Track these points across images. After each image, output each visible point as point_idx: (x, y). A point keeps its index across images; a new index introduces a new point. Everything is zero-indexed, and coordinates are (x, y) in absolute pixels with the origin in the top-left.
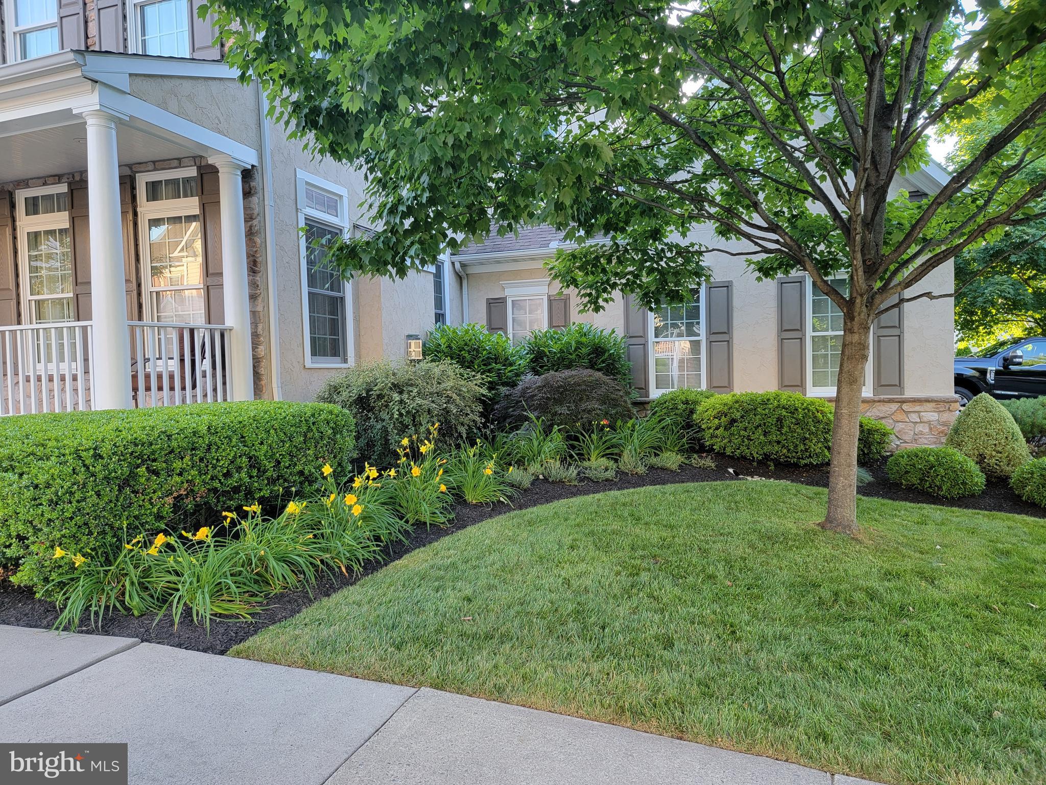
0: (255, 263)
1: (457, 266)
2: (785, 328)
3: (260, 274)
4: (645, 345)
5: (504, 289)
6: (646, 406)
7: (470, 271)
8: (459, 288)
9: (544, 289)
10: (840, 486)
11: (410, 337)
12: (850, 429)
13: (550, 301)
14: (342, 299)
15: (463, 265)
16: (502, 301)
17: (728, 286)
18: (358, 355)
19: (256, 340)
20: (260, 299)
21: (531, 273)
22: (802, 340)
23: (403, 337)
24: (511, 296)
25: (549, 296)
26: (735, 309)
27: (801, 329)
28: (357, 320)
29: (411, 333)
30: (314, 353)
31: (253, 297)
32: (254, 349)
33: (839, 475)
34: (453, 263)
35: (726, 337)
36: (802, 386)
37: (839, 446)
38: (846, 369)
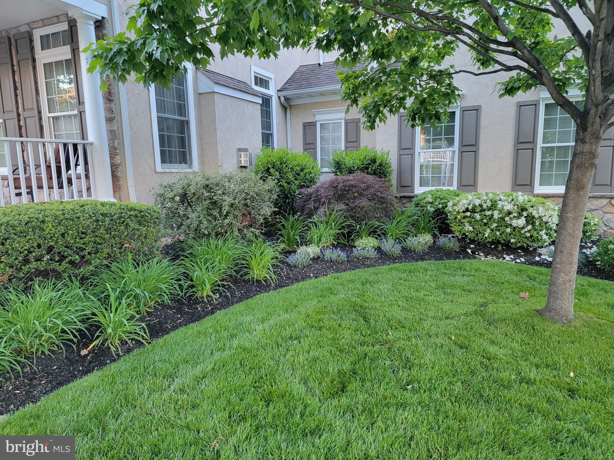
0: (110, 93)
1: (282, 99)
2: (521, 141)
3: (114, 102)
4: (413, 155)
5: (314, 115)
6: (411, 199)
7: (292, 103)
8: (284, 115)
9: (342, 115)
10: (560, 281)
11: (240, 150)
12: (574, 232)
13: (346, 123)
14: (188, 122)
15: (287, 99)
16: (313, 124)
17: (477, 109)
18: (202, 163)
19: (113, 152)
20: (115, 121)
21: (333, 103)
22: (533, 150)
23: (235, 150)
24: (319, 121)
25: (346, 120)
26: (482, 127)
27: (534, 141)
28: (200, 138)
29: (241, 147)
30: (163, 161)
31: (109, 120)
32: (112, 158)
33: (560, 271)
34: (279, 97)
35: (473, 148)
36: (531, 185)
37: (562, 246)
38: (574, 176)
